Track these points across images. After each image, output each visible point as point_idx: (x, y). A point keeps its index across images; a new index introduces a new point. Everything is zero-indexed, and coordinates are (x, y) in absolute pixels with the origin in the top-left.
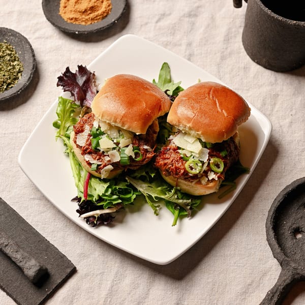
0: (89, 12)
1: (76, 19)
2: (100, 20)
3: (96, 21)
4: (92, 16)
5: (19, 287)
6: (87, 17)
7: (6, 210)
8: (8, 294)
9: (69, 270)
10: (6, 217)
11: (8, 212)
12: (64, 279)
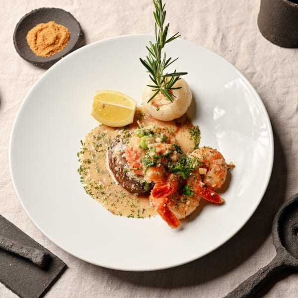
0: (57, 41)
1: (52, 51)
2: (68, 42)
3: (66, 44)
4: (61, 42)
5: (21, 285)
6: (59, 45)
7: (6, 224)
8: (13, 291)
9: (61, 268)
10: (6, 230)
11: (7, 226)
12: (57, 276)
